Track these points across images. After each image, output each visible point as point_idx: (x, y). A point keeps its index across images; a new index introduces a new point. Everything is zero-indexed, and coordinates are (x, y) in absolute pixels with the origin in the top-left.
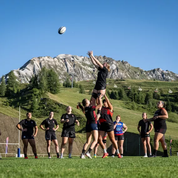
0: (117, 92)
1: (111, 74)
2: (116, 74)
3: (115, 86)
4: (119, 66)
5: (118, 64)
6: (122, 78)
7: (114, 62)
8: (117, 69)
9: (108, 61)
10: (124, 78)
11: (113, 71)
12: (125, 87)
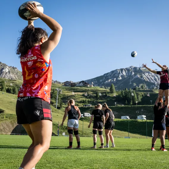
0: (12, 88)
1: (4, 75)
2: (8, 75)
3: (11, 84)
4: (11, 70)
5: (9, 69)
6: (12, 79)
7: (7, 67)
8: (9, 72)
9: (3, 66)
10: (14, 79)
11: (6, 73)
12: (17, 85)
